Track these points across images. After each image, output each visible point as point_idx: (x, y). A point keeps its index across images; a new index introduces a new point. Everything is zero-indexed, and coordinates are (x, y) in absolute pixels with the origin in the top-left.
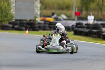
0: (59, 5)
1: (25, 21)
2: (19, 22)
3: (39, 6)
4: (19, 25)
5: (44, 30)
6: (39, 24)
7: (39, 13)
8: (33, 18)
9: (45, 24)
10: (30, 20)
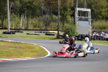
0: (100, 27)
1: (84, 36)
2: (80, 36)
3: (91, 27)
4: (81, 38)
5: (94, 40)
6: (91, 37)
7: (91, 31)
8: (88, 34)
9: (94, 37)
10: (87, 35)
